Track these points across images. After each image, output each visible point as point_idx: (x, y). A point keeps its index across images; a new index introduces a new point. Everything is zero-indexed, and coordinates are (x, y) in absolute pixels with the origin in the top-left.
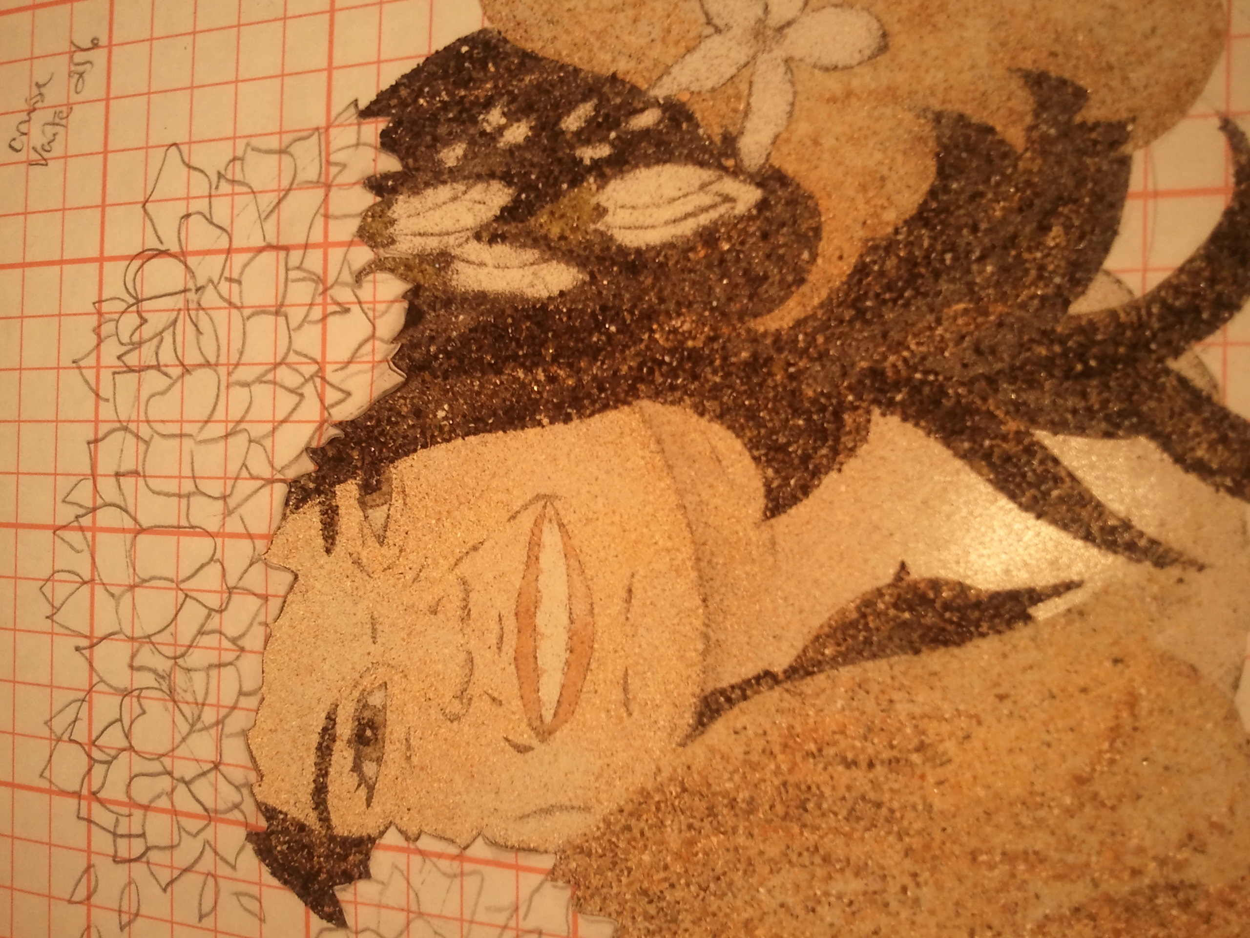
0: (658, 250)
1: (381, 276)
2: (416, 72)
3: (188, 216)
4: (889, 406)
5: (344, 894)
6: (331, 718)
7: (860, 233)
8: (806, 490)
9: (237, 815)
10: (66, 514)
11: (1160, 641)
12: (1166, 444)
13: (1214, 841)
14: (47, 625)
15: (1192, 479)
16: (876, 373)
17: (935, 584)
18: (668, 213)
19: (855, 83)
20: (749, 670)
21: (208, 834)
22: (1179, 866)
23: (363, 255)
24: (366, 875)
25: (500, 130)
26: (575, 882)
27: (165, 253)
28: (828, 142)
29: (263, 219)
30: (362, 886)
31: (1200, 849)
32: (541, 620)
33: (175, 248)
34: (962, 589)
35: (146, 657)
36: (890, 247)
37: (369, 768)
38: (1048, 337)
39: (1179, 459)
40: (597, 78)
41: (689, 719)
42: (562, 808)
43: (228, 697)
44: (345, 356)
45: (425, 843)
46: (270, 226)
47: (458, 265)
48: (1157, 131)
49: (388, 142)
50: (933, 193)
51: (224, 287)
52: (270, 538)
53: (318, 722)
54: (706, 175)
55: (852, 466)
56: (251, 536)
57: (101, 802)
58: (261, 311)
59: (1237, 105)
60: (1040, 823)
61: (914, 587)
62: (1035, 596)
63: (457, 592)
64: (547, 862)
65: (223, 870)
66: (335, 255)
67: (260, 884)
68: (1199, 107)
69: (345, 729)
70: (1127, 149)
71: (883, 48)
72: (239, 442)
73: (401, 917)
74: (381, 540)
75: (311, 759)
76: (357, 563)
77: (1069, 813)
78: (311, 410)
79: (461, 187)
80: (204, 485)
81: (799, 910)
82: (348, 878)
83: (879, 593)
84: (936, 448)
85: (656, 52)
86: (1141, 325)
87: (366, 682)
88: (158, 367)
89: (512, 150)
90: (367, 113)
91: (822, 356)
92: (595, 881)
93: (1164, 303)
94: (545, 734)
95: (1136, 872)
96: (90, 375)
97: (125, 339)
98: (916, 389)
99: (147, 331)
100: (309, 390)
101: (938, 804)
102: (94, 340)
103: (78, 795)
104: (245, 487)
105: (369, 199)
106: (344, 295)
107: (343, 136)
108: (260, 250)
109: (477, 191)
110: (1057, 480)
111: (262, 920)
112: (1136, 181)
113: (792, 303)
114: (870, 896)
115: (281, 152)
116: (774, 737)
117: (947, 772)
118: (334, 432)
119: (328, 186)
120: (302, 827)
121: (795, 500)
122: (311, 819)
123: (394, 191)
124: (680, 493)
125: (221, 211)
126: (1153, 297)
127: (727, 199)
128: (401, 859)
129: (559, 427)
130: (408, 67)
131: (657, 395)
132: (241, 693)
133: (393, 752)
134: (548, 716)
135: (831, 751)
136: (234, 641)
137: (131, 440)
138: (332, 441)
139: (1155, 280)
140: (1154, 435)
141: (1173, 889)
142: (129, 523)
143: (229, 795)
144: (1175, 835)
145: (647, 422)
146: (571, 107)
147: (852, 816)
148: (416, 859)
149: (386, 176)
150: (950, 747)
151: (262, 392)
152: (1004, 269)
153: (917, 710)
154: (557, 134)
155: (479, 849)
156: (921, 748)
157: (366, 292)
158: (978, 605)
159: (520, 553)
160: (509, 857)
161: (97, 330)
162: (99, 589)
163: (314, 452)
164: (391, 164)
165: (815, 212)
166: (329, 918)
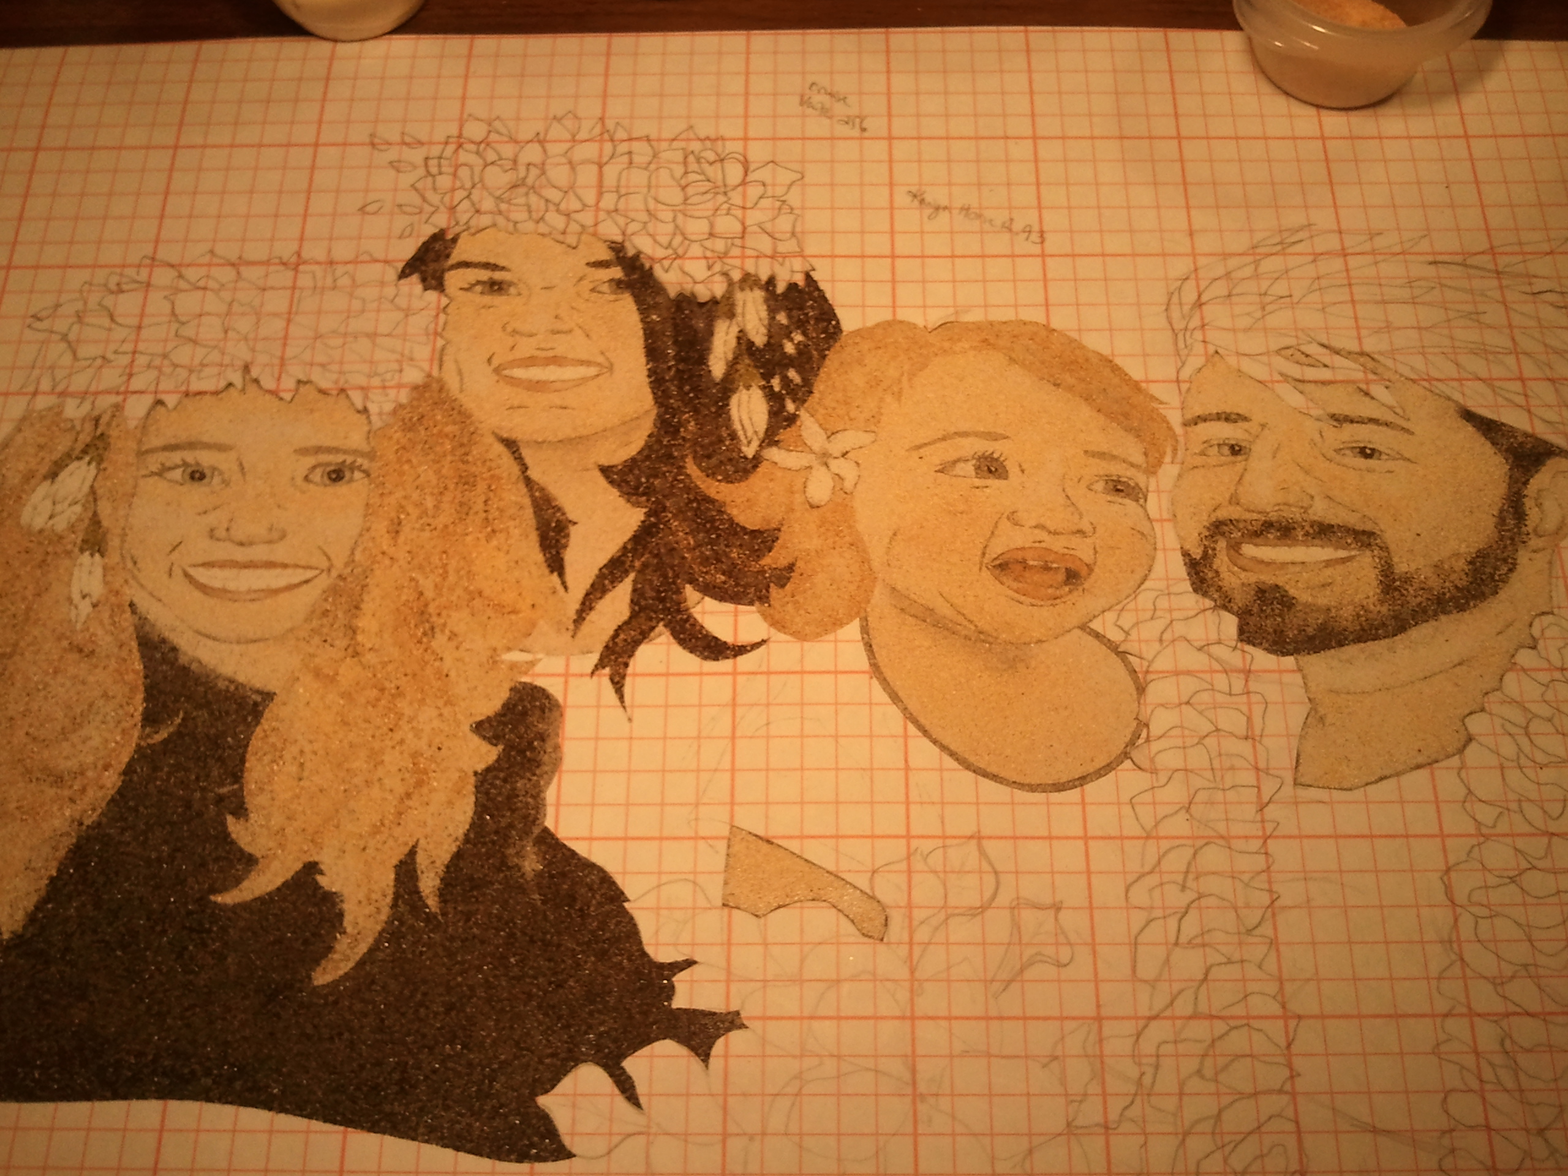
0: (728, 412)
1: (725, 285)
2: (826, 300)
3: (764, 185)
4: (648, 515)
5: (415, 278)
6: (503, 268)
7: (728, 500)
8: (612, 482)
9: (453, 223)
10: (610, 124)
11: (541, 622)
12: (626, 623)
13: (454, 643)
14: (551, 116)
15: (611, 632)
16: (664, 509)
17: (567, 536)
18: (745, 418)
19: (797, 495)
20: (528, 461)
21: (442, 208)
22: (442, 631)
23: (736, 276)
24: (426, 289)
25: (792, 340)
26: (426, 386)
27: (746, 173)
28: (771, 485)
29: (759, 225)
30: (419, 287)
31: (450, 639)
32: (552, 367)
33: (748, 179)
34: (565, 546)
35: (534, 172)
36: (721, 512)
37: (479, 288)
38: (677, 576)
39: (620, 627)
40: (812, 385)
41: (505, 436)
42: (462, 379)
43: (515, 216)
44: (686, 269)
45: (442, 317)
46: (756, 229)
47: (727, 322)
48: (765, 616)
49: (792, 287)
50: (744, 528)
51: (726, 206)
52: (595, 234)
53: (501, 262)
54: (761, 435)
55: (622, 502)
56: (596, 225)
57: (456, 150)
58: (712, 225)
59: (771, 645)
60: (461, 578)
61: (566, 527)
62: (561, 575)
63: (565, 327)
64: (435, 373)
65: (424, 217)
66: (737, 262)
67: (418, 236)
68: (773, 631)
69: (498, 276)
70: (757, 603)
71: (812, 507)
72: (644, 217)
73: (404, 306)
74: (593, 290)
75: (483, 259)
76: (581, 279)
77: (466, 589)
78: (660, 253)
79: (766, 322)
80: (623, 199)
81: (417, 482)
82: (424, 280)
83: (564, 514)
84: (629, 534)
85: (822, 411)
86: (679, 611)
87: (521, 285)
88: (686, 173)
89: (781, 346)
90: (808, 276)
91: (673, 486)
92: (427, 395)
93: (687, 620)
94: (497, 371)
95: (439, 615)
96: (683, 136)
97: (703, 154)
98: (655, 525)
99: (706, 166)
100: (670, 251)
101: (469, 539)
102: (702, 136)
103: (460, 136)
104: (621, 221)
105: (764, 277)
106: (717, 267)
107: (798, 265)
108: (743, 224)
109: (764, 331)
110: (612, 582)
111: (400, 237)
112: (741, 607)
113: (699, 473)
114: (425, 513)
115: (793, 234)
116: (497, 472)
117: (483, 541)
118: (647, 266)
119: (772, 257)
120: (448, 256)
121: (607, 477)
122: (452, 261)
123: (767, 290)
124: (612, 429)
125: (764, 203)
126: (690, 616)
127: (749, 442)
128: (434, 305)
129: (646, 373)
130: (828, 295)
131: (659, 416)
132: (516, 223)
133: (487, 299)
134: (506, 372)
135: (491, 494)
136: (542, 218)
137: (647, 159)
138: (642, 265)
139: (698, 617)
140: (631, 618)
141: (433, 628)
142: (605, 159)
143: (463, 218)
144: (456, 630)
145: (647, 412)
146: (798, 372)
147: (461, 504)
148: (434, 313)
149: (775, 286)
150: (494, 543)
151: (670, 228)
152: (707, 558)
153: (511, 530)
154: (787, 366)
155: (440, 343)
156: (493, 531)
157: (718, 278)
158: (558, 553)
159: (584, 356)
160: (437, 356)
161: (708, 138)
162: (568, 145)
163: (637, 256)
164: (781, 288)
165: (740, 481)
166: (403, 271)
